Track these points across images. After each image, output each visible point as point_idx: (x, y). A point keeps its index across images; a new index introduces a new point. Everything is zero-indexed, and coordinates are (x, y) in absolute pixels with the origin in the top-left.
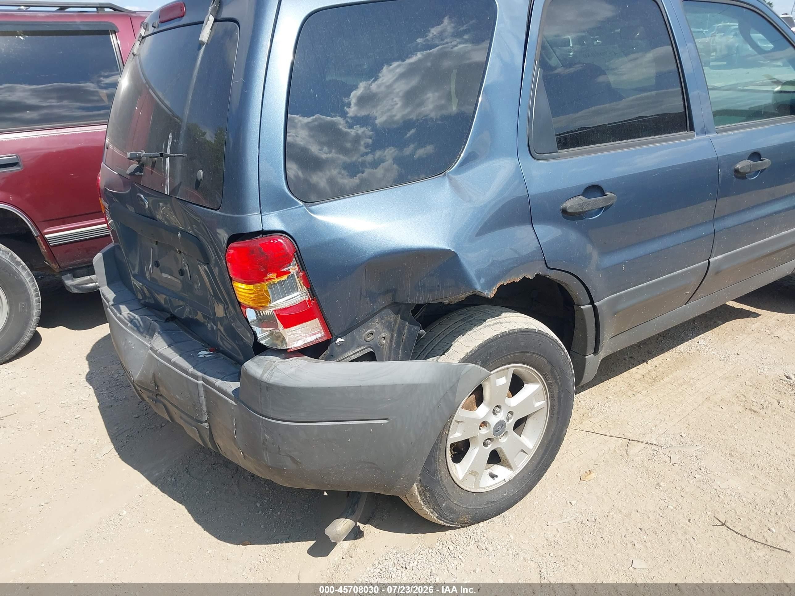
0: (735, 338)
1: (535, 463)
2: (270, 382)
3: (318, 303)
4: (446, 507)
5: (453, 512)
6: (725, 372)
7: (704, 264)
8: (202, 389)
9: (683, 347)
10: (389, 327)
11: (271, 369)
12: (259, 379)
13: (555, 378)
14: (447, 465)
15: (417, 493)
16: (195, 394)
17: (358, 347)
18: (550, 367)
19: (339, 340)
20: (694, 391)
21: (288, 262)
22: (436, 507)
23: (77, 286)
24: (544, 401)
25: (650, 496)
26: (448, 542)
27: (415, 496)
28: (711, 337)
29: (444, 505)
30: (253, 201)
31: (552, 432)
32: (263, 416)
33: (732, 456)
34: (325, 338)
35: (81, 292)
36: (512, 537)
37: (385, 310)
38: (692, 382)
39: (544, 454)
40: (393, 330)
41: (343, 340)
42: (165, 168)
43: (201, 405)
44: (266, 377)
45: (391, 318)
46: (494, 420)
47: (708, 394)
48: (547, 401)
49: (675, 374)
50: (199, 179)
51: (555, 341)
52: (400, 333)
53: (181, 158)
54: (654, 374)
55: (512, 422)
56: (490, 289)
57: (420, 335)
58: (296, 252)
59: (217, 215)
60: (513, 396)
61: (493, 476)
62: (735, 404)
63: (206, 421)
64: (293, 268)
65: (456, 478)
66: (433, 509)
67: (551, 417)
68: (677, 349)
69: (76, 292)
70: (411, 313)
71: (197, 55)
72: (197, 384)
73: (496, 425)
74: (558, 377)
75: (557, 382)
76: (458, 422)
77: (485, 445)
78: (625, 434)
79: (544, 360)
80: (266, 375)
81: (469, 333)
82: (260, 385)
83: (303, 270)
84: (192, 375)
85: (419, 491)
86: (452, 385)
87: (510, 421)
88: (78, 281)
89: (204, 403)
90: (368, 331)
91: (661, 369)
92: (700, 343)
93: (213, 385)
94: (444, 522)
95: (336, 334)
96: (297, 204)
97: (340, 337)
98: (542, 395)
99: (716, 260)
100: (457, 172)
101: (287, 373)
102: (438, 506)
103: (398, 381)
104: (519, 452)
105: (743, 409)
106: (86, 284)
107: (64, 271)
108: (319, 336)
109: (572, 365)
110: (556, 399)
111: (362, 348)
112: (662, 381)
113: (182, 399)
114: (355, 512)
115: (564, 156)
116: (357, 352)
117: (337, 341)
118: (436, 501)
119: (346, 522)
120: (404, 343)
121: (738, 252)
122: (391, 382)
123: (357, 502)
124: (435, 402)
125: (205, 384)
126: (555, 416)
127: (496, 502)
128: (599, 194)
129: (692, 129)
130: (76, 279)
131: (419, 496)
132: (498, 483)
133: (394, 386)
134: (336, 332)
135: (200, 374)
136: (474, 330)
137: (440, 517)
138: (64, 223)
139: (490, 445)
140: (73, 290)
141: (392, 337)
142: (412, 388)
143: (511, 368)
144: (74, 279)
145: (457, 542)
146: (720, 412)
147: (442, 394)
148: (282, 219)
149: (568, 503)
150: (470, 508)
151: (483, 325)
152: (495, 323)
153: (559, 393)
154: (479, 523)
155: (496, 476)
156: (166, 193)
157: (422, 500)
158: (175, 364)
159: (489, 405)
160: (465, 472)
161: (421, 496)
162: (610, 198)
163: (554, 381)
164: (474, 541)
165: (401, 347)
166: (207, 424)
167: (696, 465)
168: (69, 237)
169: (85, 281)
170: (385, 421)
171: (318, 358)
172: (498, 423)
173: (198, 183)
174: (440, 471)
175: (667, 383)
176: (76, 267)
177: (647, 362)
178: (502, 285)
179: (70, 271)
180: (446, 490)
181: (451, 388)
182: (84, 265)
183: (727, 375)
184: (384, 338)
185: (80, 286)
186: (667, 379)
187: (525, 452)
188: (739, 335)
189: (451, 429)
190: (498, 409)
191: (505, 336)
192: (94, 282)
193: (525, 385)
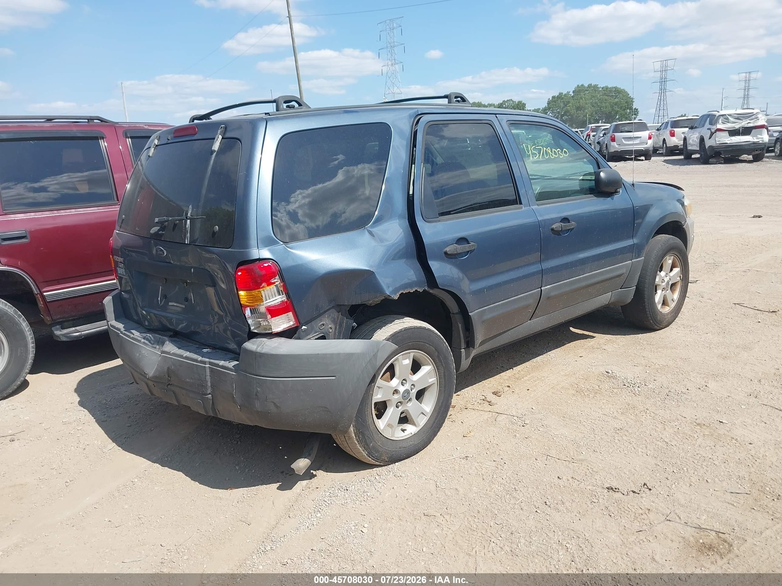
0: (576, 352)
1: (432, 422)
2: (262, 352)
3: (292, 302)
4: (373, 447)
5: (377, 451)
6: (566, 372)
7: (538, 291)
8: (209, 370)
9: (539, 359)
10: (334, 322)
11: (262, 345)
12: (254, 351)
13: (441, 361)
14: (373, 417)
15: (353, 435)
16: (203, 375)
17: (315, 333)
18: (437, 353)
19: (304, 327)
20: (544, 384)
21: (274, 276)
22: (366, 447)
23: (66, 335)
24: (435, 378)
25: (509, 442)
26: (375, 475)
27: (352, 438)
28: (560, 352)
29: (371, 445)
30: (253, 241)
31: (441, 401)
32: (257, 376)
33: (564, 417)
34: (296, 325)
35: (68, 340)
36: (417, 469)
37: (331, 310)
38: (543, 378)
39: (437, 416)
40: (336, 324)
41: (306, 328)
42: (186, 226)
43: (207, 382)
44: (259, 350)
45: (335, 315)
46: (402, 389)
47: (553, 385)
48: (437, 378)
49: (531, 375)
50: (215, 231)
51: (439, 336)
52: (341, 326)
53: (200, 219)
54: (517, 376)
55: (414, 392)
56: (395, 294)
57: (353, 327)
58: (279, 271)
59: (229, 251)
60: (414, 374)
61: (403, 430)
62: (571, 389)
63: (210, 394)
64: (277, 280)
65: (379, 427)
66: (364, 447)
67: (440, 390)
68: (535, 360)
69: (64, 340)
70: (347, 312)
71: (210, 158)
72: (205, 367)
73: (404, 392)
74: (443, 361)
75: (442, 365)
76: (379, 387)
77: (397, 407)
78: (495, 410)
79: (433, 348)
80: (259, 348)
81: (384, 328)
82: (255, 355)
83: (283, 282)
84: (201, 362)
85: (355, 433)
86: (374, 353)
87: (413, 391)
88: (65, 331)
89: (209, 380)
90: (321, 323)
91: (522, 373)
92: (551, 356)
93: (217, 365)
94: (372, 459)
95: (302, 323)
96: (278, 243)
97: (304, 326)
98: (433, 373)
99: (546, 289)
100: (372, 226)
101: (273, 346)
102: (368, 445)
103: (342, 352)
104: (420, 414)
105: (576, 392)
106: (73, 333)
107: (55, 323)
108: (292, 323)
109: (452, 354)
110: (443, 377)
111: (318, 333)
112: (522, 379)
113: (192, 381)
114: (310, 455)
115: (443, 220)
116: (315, 336)
117: (303, 328)
118: (365, 442)
119: (305, 460)
120: (344, 333)
121: (561, 284)
122: (336, 352)
123: (312, 449)
124: (364, 365)
125: (211, 366)
126: (443, 389)
127: (406, 447)
128: (466, 243)
129: (521, 203)
130: (63, 330)
131: (354, 437)
132: (407, 435)
133: (339, 354)
134: (302, 321)
135: (207, 360)
136: (387, 326)
137: (369, 454)
138: (59, 284)
139: (401, 407)
140: (61, 338)
141: (336, 328)
142: (349, 356)
143: (413, 353)
144: (61, 330)
145: (381, 474)
146: (560, 394)
147: (368, 360)
148: (271, 251)
149: (455, 449)
150: (388, 450)
151: (393, 324)
152: (400, 323)
153: (444, 372)
154: (395, 463)
155: (405, 430)
156: (186, 243)
157: (357, 440)
158: (187, 358)
159: (398, 378)
160: (385, 424)
161: (356, 437)
162: (473, 245)
163: (440, 364)
164: (392, 472)
165: (342, 335)
166: (210, 396)
167: (540, 424)
168: (63, 294)
169: (71, 331)
170: (334, 378)
171: (291, 338)
172: (405, 391)
173: (214, 233)
174: (368, 419)
175: (526, 380)
176: (64, 319)
177: (513, 369)
178: (402, 293)
179: (59, 323)
180: (373, 435)
181: (374, 355)
182: (71, 319)
183: (567, 374)
184: (331, 328)
185: (68, 335)
186: (526, 378)
187: (424, 414)
188: (579, 350)
189: (374, 391)
190: (404, 381)
191: (407, 330)
192: (80, 332)
193: (422, 367)
